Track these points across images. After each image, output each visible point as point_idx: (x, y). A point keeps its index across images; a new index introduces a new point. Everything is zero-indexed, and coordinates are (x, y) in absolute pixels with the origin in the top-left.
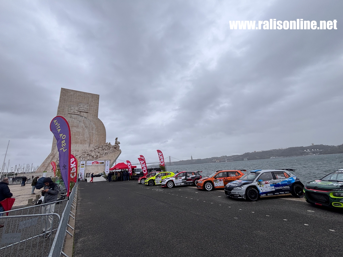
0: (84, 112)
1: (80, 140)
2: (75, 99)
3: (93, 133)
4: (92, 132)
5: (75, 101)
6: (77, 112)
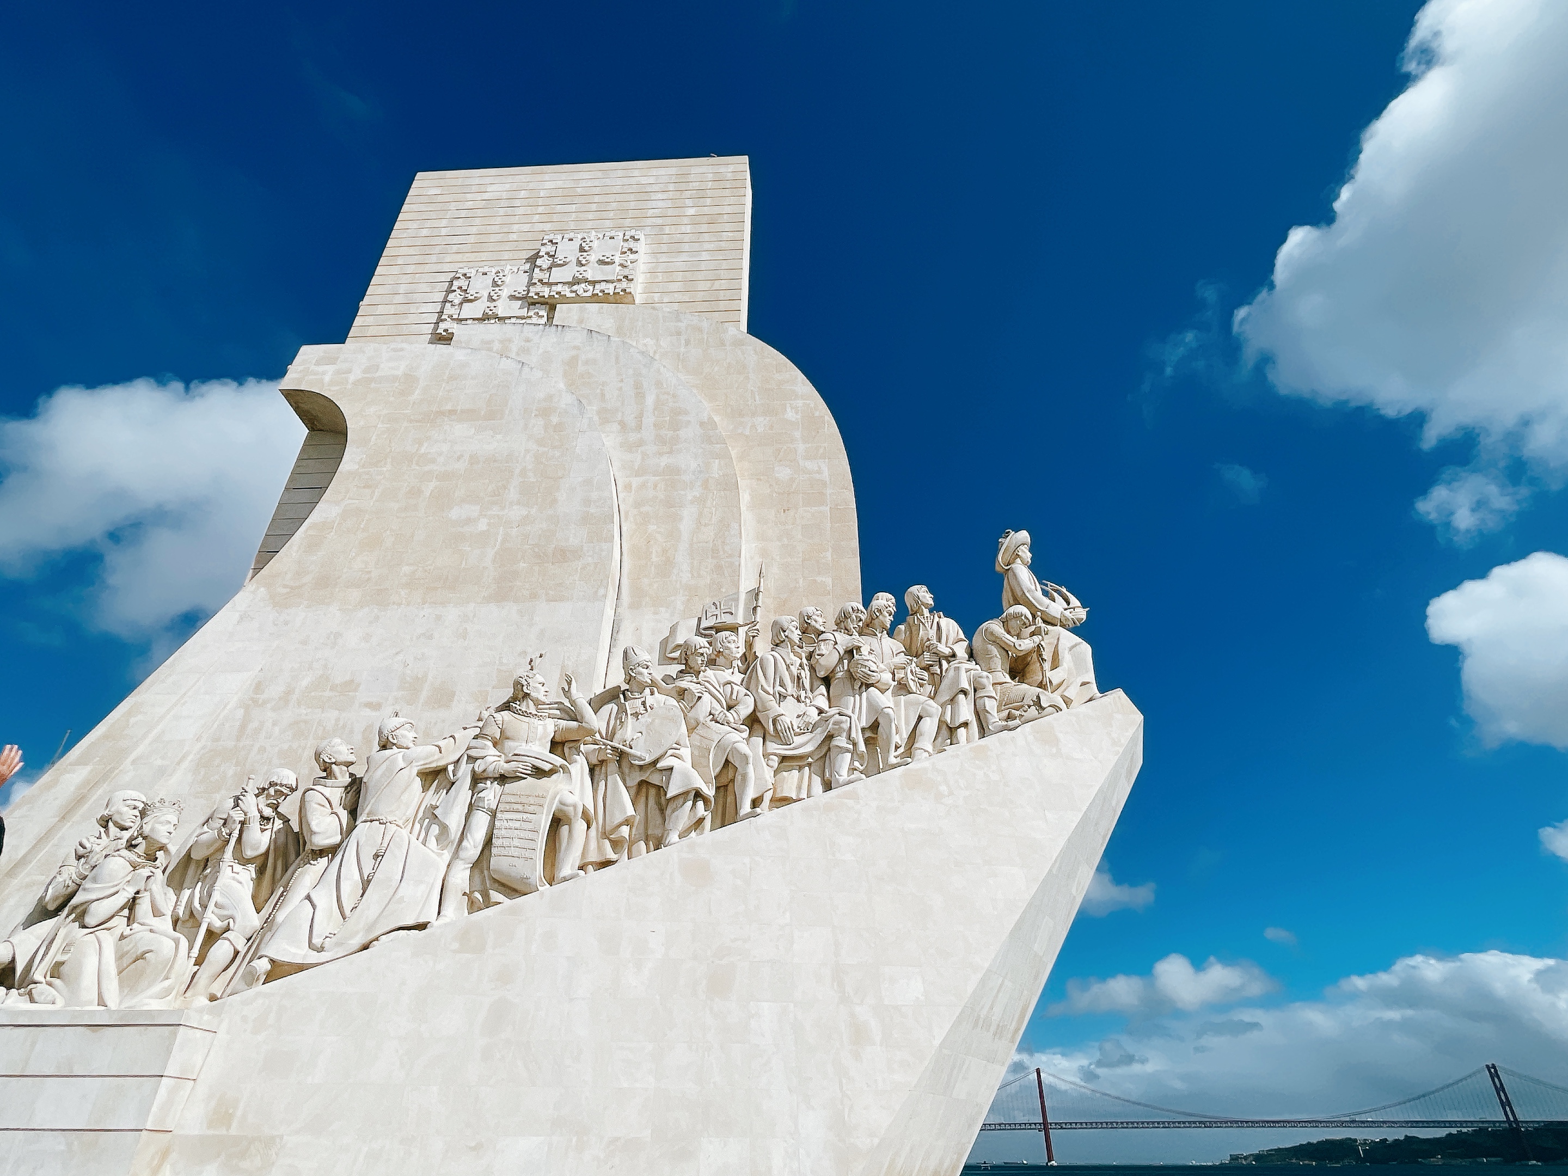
0: (594, 299)
1: (491, 554)
5: (514, 237)
6: (520, 309)
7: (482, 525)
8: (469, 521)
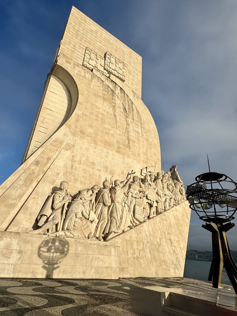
0: (118, 77)
1: (115, 140)
2: (98, 43)
3: (138, 133)
4: (137, 129)
5: (98, 45)
6: (102, 69)
7: (112, 132)
8: (109, 130)
